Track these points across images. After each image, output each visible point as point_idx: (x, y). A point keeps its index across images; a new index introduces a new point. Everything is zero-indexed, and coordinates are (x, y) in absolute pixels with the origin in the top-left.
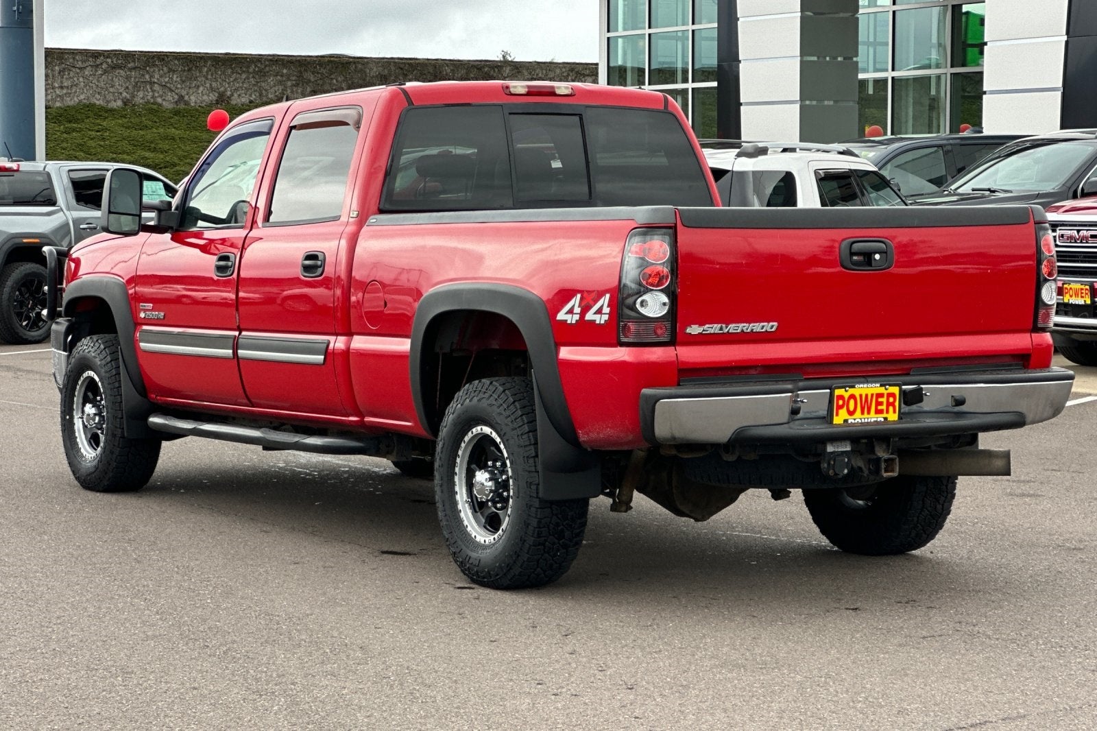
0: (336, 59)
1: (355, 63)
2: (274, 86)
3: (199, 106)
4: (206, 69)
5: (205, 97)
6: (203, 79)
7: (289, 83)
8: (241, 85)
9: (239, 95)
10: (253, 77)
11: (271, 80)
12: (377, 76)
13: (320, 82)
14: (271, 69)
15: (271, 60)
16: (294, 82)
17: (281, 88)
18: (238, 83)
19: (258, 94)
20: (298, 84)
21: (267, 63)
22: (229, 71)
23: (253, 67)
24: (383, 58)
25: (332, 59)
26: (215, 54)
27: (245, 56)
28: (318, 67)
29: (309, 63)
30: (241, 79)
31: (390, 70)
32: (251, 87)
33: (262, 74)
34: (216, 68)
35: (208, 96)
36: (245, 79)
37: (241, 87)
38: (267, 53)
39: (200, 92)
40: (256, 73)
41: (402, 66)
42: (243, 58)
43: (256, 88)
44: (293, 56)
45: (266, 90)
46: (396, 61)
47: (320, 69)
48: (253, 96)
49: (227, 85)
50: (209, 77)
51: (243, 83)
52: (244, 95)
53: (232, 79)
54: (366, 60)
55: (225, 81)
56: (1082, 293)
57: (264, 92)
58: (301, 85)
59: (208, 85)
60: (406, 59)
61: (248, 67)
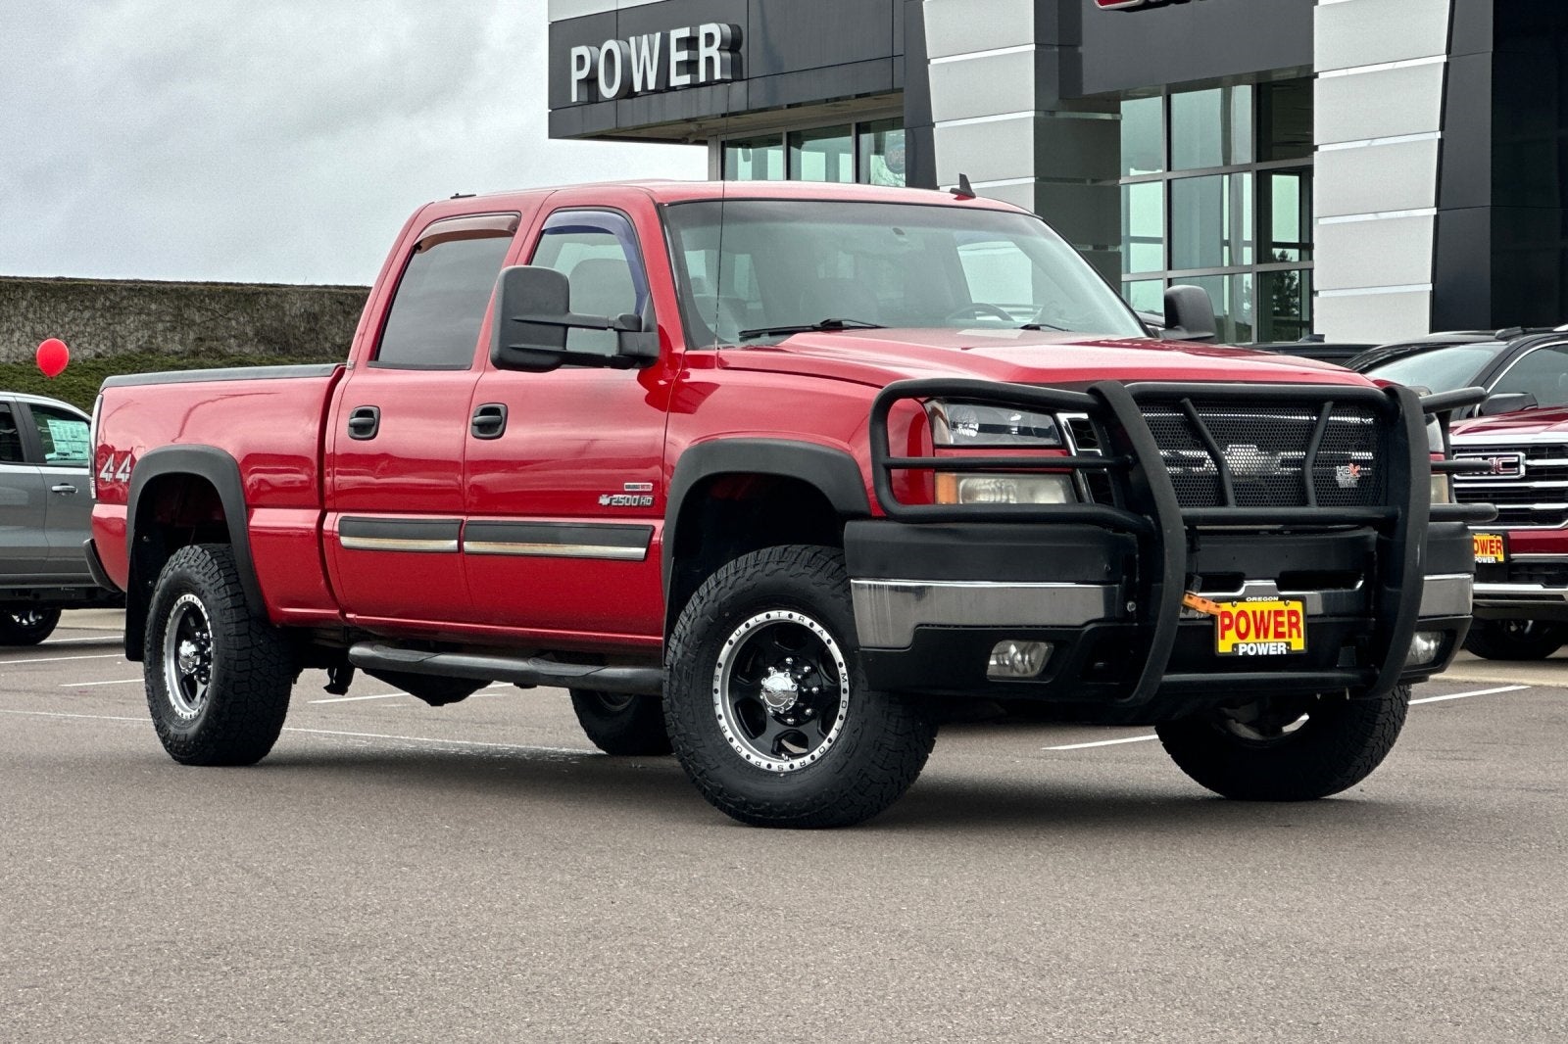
0: (236, 288)
1: (266, 294)
2: (137, 330)
3: (15, 363)
4: (25, 303)
5: (24, 349)
6: (21, 319)
7: (160, 326)
8: (82, 328)
9: (79, 345)
10: (102, 316)
11: (131, 321)
12: (302, 315)
13: (211, 324)
14: (131, 303)
15: (131, 289)
16: (168, 324)
17: (147, 333)
18: (77, 325)
19: (109, 344)
20: (175, 328)
21: (125, 293)
22: (63, 306)
23: (103, 300)
24: (312, 287)
25: (230, 287)
26: (40, 278)
27: (89, 283)
28: (207, 301)
29: (193, 294)
30: (82, 319)
31: (323, 305)
32: (98, 331)
33: (116, 310)
34: (41, 302)
35: (29, 346)
36: (88, 320)
37: (83, 333)
38: (125, 278)
39: (15, 340)
40: (108, 310)
41: (342, 299)
42: (86, 286)
43: (106, 334)
44: (168, 283)
45: (122, 337)
46: (333, 290)
47: (210, 303)
48: (102, 347)
49: (59, 330)
50: (31, 316)
51: (85, 325)
52: (87, 345)
53: (67, 320)
54: (284, 289)
55: (57, 322)
56: (1491, 547)
57: (119, 340)
58: (179, 329)
59: (28, 329)
60: (349, 287)
61: (94, 300)
